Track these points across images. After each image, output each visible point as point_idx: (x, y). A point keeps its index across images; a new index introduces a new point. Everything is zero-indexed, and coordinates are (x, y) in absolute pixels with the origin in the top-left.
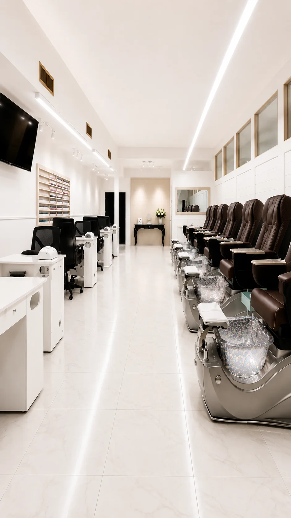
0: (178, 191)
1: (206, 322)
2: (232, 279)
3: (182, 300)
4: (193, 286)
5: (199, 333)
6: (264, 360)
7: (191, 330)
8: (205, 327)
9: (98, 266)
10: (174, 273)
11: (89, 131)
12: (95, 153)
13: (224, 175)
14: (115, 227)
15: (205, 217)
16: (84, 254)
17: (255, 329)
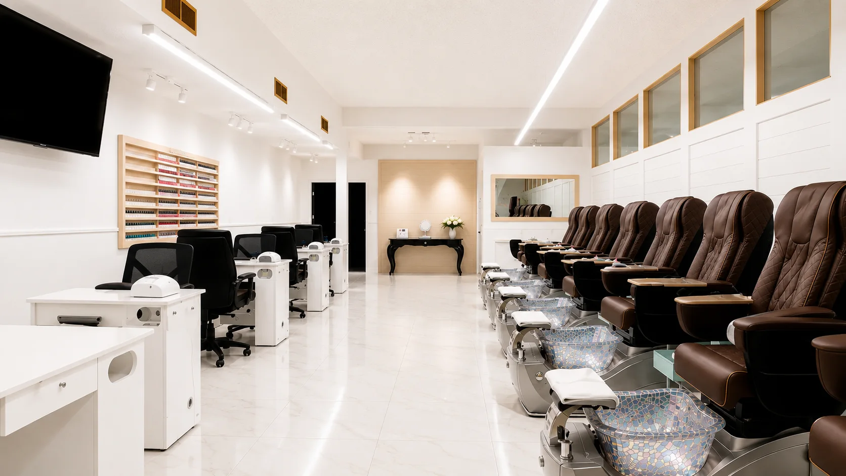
0: (497, 180)
1: (566, 400)
2: (631, 329)
3: (508, 365)
4: (536, 342)
5: (551, 416)
6: (704, 457)
7: (530, 414)
8: (562, 407)
9: (292, 309)
10: (490, 321)
11: (281, 91)
12: (287, 121)
13: (614, 159)
14: (337, 242)
15: (565, 226)
16: (254, 289)
17: (684, 409)
